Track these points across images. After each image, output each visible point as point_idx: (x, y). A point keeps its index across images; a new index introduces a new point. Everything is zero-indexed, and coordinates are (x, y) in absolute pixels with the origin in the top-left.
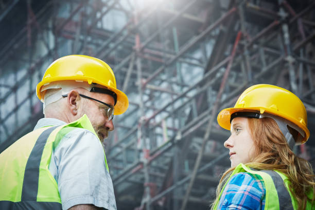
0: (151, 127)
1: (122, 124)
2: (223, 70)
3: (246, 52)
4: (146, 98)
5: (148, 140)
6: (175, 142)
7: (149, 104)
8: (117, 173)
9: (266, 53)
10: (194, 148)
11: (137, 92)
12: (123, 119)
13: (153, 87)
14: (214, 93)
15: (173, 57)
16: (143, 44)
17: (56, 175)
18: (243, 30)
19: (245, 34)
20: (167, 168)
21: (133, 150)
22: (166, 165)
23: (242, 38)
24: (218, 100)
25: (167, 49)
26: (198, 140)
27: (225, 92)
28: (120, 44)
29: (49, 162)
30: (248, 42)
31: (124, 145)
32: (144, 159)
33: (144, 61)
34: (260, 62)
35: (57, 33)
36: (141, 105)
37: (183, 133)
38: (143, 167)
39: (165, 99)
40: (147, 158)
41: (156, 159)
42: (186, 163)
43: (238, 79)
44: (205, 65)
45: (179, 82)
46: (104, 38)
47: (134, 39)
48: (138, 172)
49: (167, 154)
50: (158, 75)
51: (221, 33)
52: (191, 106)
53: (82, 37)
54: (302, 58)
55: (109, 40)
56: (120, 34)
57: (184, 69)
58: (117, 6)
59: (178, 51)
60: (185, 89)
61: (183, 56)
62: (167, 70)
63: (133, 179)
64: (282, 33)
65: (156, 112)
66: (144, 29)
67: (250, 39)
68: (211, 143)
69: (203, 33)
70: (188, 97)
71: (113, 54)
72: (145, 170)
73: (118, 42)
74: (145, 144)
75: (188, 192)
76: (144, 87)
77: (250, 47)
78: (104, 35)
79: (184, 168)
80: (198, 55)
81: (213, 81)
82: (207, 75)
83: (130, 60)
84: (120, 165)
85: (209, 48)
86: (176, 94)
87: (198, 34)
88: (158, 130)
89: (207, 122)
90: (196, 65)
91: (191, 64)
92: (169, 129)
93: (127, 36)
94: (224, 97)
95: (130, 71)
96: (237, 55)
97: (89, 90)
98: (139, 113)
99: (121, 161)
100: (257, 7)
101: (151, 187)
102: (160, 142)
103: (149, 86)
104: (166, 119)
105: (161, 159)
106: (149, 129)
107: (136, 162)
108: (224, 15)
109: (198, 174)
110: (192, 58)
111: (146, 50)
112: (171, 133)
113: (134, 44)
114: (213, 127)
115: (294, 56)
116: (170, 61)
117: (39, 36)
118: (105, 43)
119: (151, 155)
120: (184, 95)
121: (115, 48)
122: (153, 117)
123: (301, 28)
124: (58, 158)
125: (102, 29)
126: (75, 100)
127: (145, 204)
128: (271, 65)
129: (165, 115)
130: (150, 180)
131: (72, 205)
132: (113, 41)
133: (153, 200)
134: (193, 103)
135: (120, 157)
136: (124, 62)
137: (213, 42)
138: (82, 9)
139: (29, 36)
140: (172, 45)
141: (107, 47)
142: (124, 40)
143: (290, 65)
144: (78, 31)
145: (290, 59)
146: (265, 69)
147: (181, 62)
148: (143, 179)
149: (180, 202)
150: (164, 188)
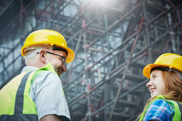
0: (91, 72)
1: (74, 70)
2: (133, 39)
3: (147, 29)
4: (88, 55)
5: (90, 80)
6: (105, 81)
7: (90, 59)
8: (72, 99)
9: (158, 29)
10: (116, 84)
11: (83, 52)
12: (75, 68)
13: (93, 49)
14: (128, 52)
15: (104, 32)
16: (87, 24)
17: (34, 98)
18: (145, 16)
19: (146, 19)
20: (100, 96)
21: (81, 85)
22: (100, 94)
23: (144, 21)
24: (130, 57)
25: (101, 27)
26: (118, 80)
27: (134, 52)
28: (74, 24)
29: (29, 91)
30: (147, 23)
31: (76, 83)
32: (87, 90)
33: (88, 34)
34: (154, 35)
35: (38, 18)
36: (86, 60)
37: (110, 75)
38: (86, 95)
39: (100, 56)
40: (89, 90)
41: (94, 90)
42: (112, 93)
43: (142, 45)
44: (123, 36)
45: (108, 46)
46: (65, 21)
47: (82, 21)
48: (84, 98)
49: (101, 88)
50: (96, 42)
51: (132, 18)
52: (115, 60)
53: (52, 20)
54: (179, 32)
55: (67, 22)
56: (74, 19)
57: (110, 38)
58: (72, 2)
59: (107, 28)
60: (111, 50)
61: (110, 31)
62: (101, 39)
63: (81, 102)
64: (167, 18)
65: (95, 63)
66: (87, 15)
67: (149, 22)
68: (126, 81)
69: (122, 18)
70: (113, 55)
71: (70, 30)
72: (88, 97)
73: (73, 23)
74: (88, 82)
75: (113, 109)
76: (87, 49)
77: (149, 26)
78: (64, 19)
79: (111, 96)
80: (119, 31)
81: (127, 46)
82: (124, 42)
83: (79, 34)
84: (73, 94)
85: (125, 27)
86: (106, 53)
87: (118, 18)
88: (96, 74)
89: (124, 70)
90: (117, 37)
91: (114, 36)
92: (102, 73)
93: (78, 20)
94: (134, 55)
95: (79, 40)
96: (141, 31)
97: (52, 49)
98: (85, 64)
99: (74, 92)
100: (153, 3)
101: (91, 107)
102: (97, 81)
103: (90, 48)
104: (100, 67)
105: (97, 90)
106: (90, 73)
107: (83, 92)
108: (134, 8)
109: (118, 99)
110: (115, 33)
111: (89, 28)
112: (103, 76)
113: (82, 24)
114: (127, 72)
115: (174, 32)
116: (103, 34)
117: (27, 19)
118: (65, 24)
119: (92, 88)
120: (110, 54)
121: (71, 27)
122: (93, 67)
123: (178, 15)
124: (34, 88)
125: (63, 16)
126: (43, 55)
127: (88, 117)
128: (161, 37)
129: (99, 65)
130: (91, 103)
131: (44, 116)
132: (70, 22)
133: (92, 114)
134: (116, 58)
135: (73, 89)
136: (76, 34)
137: (127, 23)
138: (52, 4)
139: (21, 19)
140: (103, 25)
141: (66, 26)
142: (76, 22)
143: (172, 36)
144: (49, 17)
145: (172, 33)
146: (157, 39)
147: (109, 35)
148: (87, 102)
149: (108, 115)
150: (99, 107)
